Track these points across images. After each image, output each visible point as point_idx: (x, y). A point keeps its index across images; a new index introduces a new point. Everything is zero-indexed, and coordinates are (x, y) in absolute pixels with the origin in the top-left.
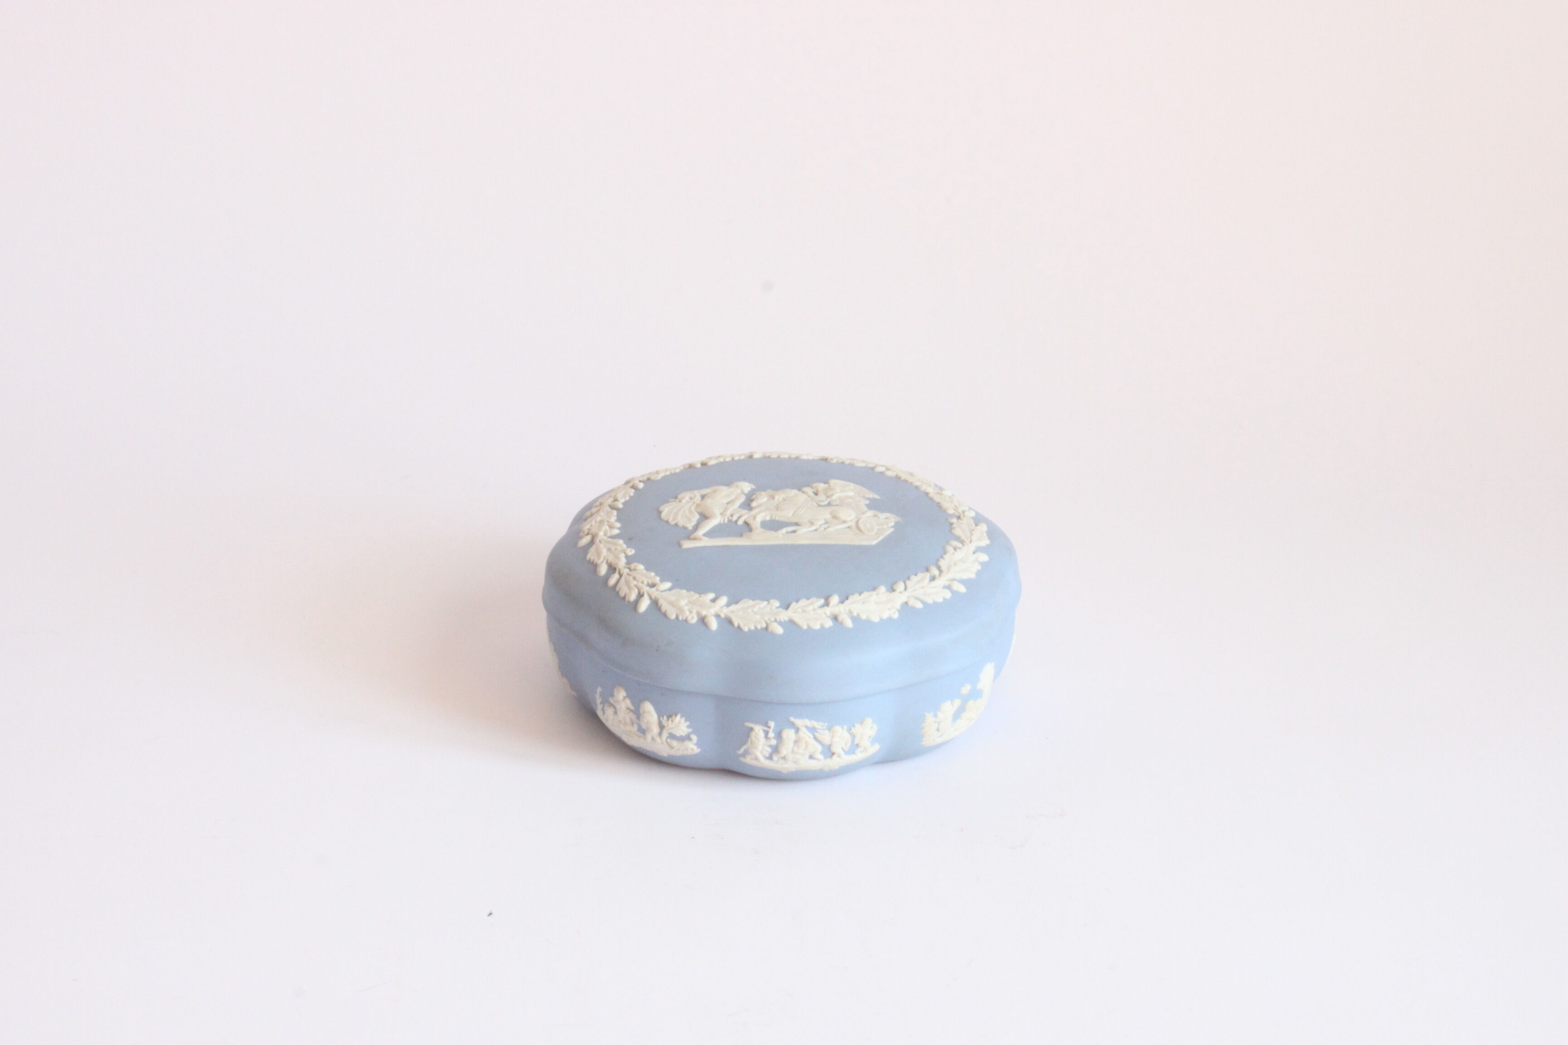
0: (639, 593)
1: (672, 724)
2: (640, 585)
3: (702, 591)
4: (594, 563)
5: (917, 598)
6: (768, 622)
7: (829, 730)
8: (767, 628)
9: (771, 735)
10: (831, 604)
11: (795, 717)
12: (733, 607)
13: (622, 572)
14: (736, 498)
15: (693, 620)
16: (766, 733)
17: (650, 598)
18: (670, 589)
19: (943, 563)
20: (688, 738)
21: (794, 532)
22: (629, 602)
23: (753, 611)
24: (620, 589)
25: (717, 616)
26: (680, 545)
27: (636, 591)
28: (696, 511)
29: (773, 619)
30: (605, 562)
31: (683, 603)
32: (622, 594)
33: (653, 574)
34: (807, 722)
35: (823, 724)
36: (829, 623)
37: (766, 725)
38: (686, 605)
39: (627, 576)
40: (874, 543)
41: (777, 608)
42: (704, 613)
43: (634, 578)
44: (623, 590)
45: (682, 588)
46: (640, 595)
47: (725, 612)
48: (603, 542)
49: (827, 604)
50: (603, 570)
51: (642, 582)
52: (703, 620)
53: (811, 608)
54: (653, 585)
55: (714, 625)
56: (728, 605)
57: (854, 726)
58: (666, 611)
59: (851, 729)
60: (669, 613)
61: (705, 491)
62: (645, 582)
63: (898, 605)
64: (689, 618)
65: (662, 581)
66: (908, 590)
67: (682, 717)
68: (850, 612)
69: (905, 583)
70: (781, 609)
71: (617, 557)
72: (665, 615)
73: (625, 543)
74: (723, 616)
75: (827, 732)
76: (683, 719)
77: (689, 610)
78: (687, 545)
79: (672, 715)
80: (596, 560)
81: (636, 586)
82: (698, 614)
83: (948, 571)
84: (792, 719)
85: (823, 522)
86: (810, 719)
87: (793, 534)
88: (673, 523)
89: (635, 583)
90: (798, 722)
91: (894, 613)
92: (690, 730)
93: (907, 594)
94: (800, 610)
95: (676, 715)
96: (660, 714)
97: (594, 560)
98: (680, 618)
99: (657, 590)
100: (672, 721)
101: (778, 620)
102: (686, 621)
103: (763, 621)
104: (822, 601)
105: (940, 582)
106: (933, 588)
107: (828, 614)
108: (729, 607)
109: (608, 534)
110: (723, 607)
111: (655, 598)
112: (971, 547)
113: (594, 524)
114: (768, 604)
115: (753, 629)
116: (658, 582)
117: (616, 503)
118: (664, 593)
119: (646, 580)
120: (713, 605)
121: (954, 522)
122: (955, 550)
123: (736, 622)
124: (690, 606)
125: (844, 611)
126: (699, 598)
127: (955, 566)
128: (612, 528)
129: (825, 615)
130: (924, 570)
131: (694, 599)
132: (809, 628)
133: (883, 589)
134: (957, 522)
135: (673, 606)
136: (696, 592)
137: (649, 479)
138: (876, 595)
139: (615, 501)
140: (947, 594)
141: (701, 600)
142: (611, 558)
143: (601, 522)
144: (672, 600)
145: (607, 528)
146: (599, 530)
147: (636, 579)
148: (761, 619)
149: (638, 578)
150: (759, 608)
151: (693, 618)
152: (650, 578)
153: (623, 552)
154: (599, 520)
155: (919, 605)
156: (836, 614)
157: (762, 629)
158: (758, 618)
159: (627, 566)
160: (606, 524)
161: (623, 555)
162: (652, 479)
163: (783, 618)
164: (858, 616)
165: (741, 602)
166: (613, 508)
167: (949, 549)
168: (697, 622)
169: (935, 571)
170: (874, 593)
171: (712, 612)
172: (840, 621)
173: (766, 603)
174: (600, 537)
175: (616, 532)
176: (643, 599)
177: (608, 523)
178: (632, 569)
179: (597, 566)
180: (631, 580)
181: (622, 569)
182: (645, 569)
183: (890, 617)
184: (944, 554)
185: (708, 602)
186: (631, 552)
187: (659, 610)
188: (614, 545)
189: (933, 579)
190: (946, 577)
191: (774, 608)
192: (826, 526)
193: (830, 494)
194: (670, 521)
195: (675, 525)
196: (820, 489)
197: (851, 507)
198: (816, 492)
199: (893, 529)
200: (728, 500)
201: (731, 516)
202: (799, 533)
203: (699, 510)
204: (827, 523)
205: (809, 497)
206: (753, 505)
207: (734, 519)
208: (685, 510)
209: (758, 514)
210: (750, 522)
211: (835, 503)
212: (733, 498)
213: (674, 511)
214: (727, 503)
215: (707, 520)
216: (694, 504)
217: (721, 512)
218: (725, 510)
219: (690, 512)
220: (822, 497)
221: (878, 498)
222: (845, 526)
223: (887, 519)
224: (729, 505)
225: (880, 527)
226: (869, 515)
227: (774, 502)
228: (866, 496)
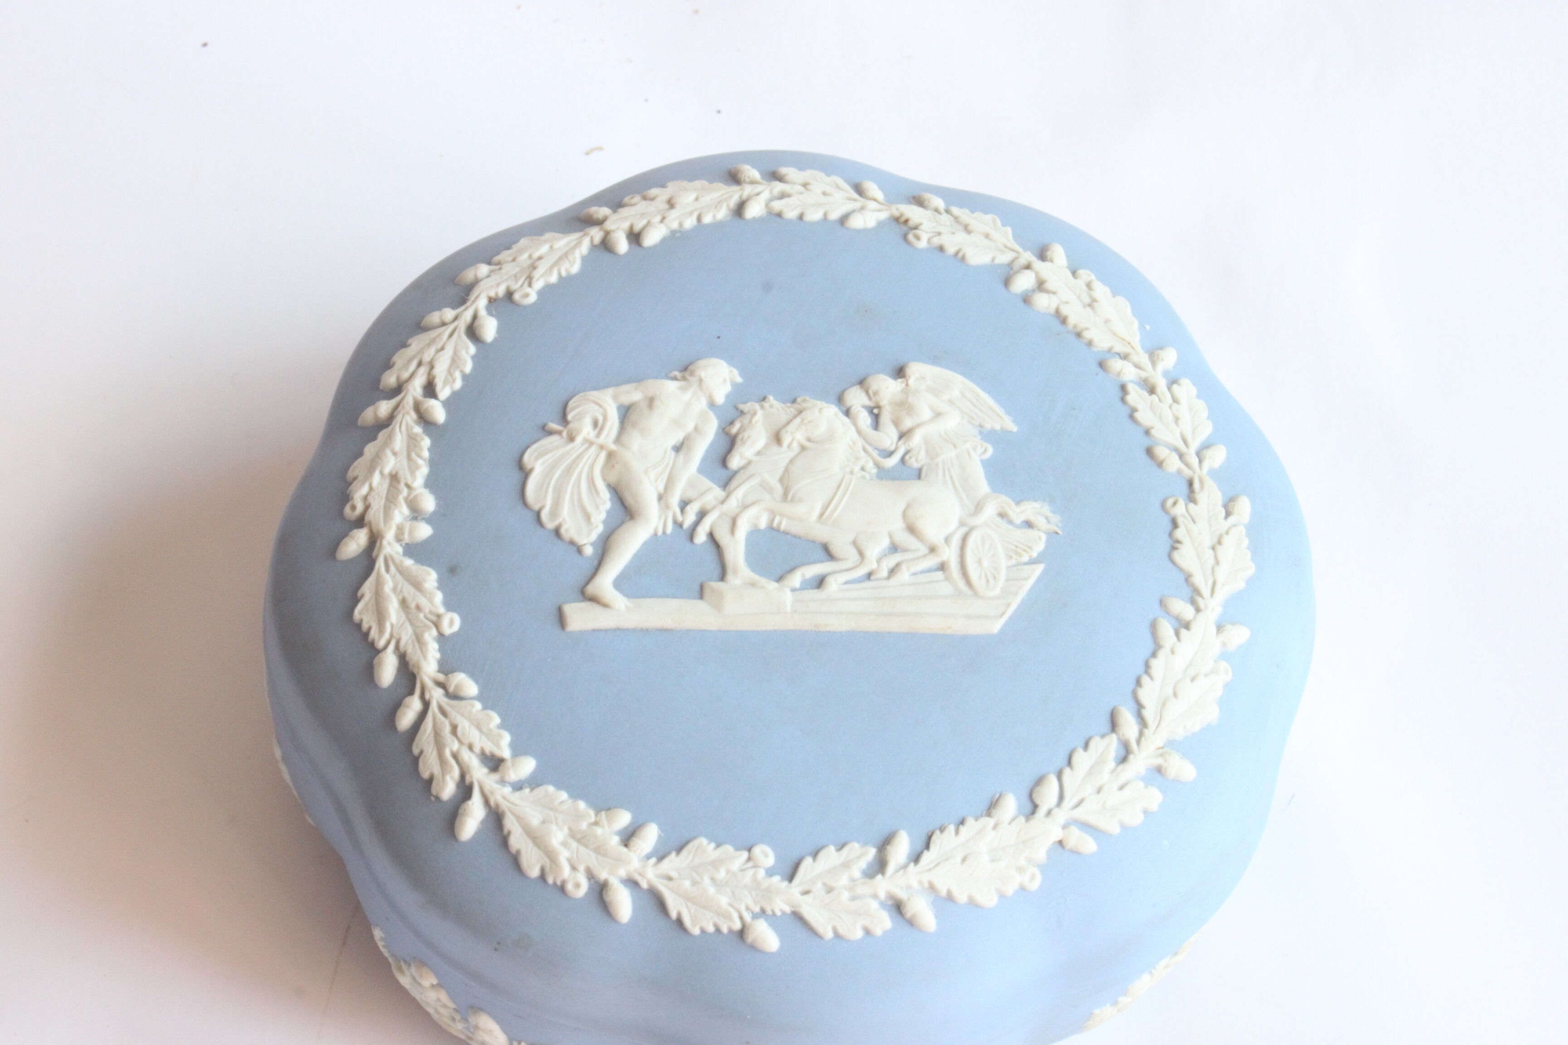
0: (463, 776)
2: (465, 755)
3: (603, 807)
4: (370, 641)
5: (1085, 826)
6: (748, 917)
8: (742, 934)
10: (891, 868)
12: (671, 864)
13: (427, 696)
14: (696, 429)
15: (579, 888)
17: (486, 802)
18: (534, 782)
19: (1149, 694)
21: (820, 582)
22: (437, 798)
23: (713, 879)
24: (421, 752)
25: (632, 883)
26: (561, 620)
27: (456, 773)
28: (604, 480)
29: (757, 909)
30: (392, 647)
31: (557, 837)
32: (425, 772)
33: (495, 720)
36: (884, 922)
38: (564, 844)
39: (440, 716)
40: (996, 627)
41: (770, 872)
42: (603, 875)
43: (454, 729)
44: (430, 765)
45: (559, 786)
46: (465, 791)
47: (651, 876)
48: (392, 568)
49: (880, 865)
50: (388, 671)
51: (471, 748)
52: (600, 893)
53: (844, 879)
54: (495, 763)
55: (623, 903)
56: (660, 854)
58: (518, 851)
60: (525, 861)
61: (633, 395)
62: (477, 749)
64: (570, 887)
65: (518, 750)
66: (1064, 802)
68: (932, 888)
69: (1059, 775)
70: (777, 879)
71: (419, 640)
72: (515, 860)
73: (442, 586)
74: (644, 885)
77: (569, 861)
78: (579, 618)
80: (373, 635)
81: (455, 756)
82: (590, 875)
83: (1159, 724)
85: (885, 543)
87: (814, 594)
88: (550, 525)
89: (455, 746)
91: (1033, 877)
93: (1062, 815)
94: (819, 886)
97: (370, 629)
98: (550, 881)
99: (502, 782)
101: (769, 912)
102: (562, 889)
103: (735, 916)
104: (872, 852)
105: (1140, 762)
106: (1121, 788)
107: (882, 895)
108: (661, 858)
109: (406, 538)
110: (648, 857)
111: (497, 806)
112: (1213, 607)
113: (376, 478)
114: (749, 859)
115: (711, 929)
116: (506, 753)
117: (432, 402)
118: (518, 794)
119: (481, 742)
120: (625, 850)
121: (1180, 510)
122: (1177, 634)
123: (674, 906)
124: (574, 845)
125: (920, 883)
126: (596, 823)
127: (1175, 695)
128: (416, 513)
129: (875, 896)
130: (1105, 725)
131: (584, 826)
132: (837, 935)
133: (1010, 805)
134: (1186, 506)
135: (536, 839)
136: (591, 804)
137: (509, 294)
138: (995, 827)
139: (430, 390)
140: (1154, 798)
141: (599, 831)
142: (407, 636)
143: (394, 478)
144: (535, 821)
145: (406, 510)
146: (387, 513)
147: (459, 733)
148: (731, 905)
149: (464, 726)
150: (728, 872)
151: (577, 886)
152: (488, 735)
153: (434, 618)
154: (390, 464)
155: (1089, 845)
156: (902, 895)
157: (731, 931)
158: (724, 901)
159: (441, 677)
160: (405, 491)
161: (434, 632)
162: (517, 297)
163: (780, 906)
164: (950, 897)
165: (690, 846)
166: (424, 419)
167: (1166, 629)
168: (586, 894)
169: (1129, 727)
170: (991, 822)
171: (622, 873)
172: (908, 915)
173: (745, 854)
174: (390, 547)
175: (424, 531)
176: (470, 803)
177: (408, 486)
178: (451, 689)
179: (375, 651)
180: (447, 729)
181: (429, 683)
182: (480, 698)
183: (1022, 888)
184: (1154, 655)
185: (615, 840)
186: (452, 623)
187: (504, 841)
188: (418, 586)
189: (1125, 755)
190: (1155, 740)
191: (762, 873)
192: (891, 561)
193: (907, 423)
194: (544, 515)
195: (557, 532)
196: (884, 403)
197: (951, 477)
198: (875, 411)
199: (1040, 568)
200: (677, 437)
201: (684, 505)
202: (833, 585)
203: (613, 478)
204: (894, 548)
205: (859, 432)
206: (735, 462)
207: (690, 518)
208: (581, 472)
209: (745, 507)
210: (723, 537)
211: (917, 460)
212: (690, 427)
213: (556, 476)
214: (678, 449)
215: (631, 523)
216: (602, 447)
217: (661, 488)
218: (670, 483)
219: (591, 482)
220: (888, 436)
221: (1014, 428)
222: (933, 561)
223: (1029, 524)
224: (681, 456)
225: (1013, 562)
226: (990, 511)
227: (782, 456)
228: (988, 426)
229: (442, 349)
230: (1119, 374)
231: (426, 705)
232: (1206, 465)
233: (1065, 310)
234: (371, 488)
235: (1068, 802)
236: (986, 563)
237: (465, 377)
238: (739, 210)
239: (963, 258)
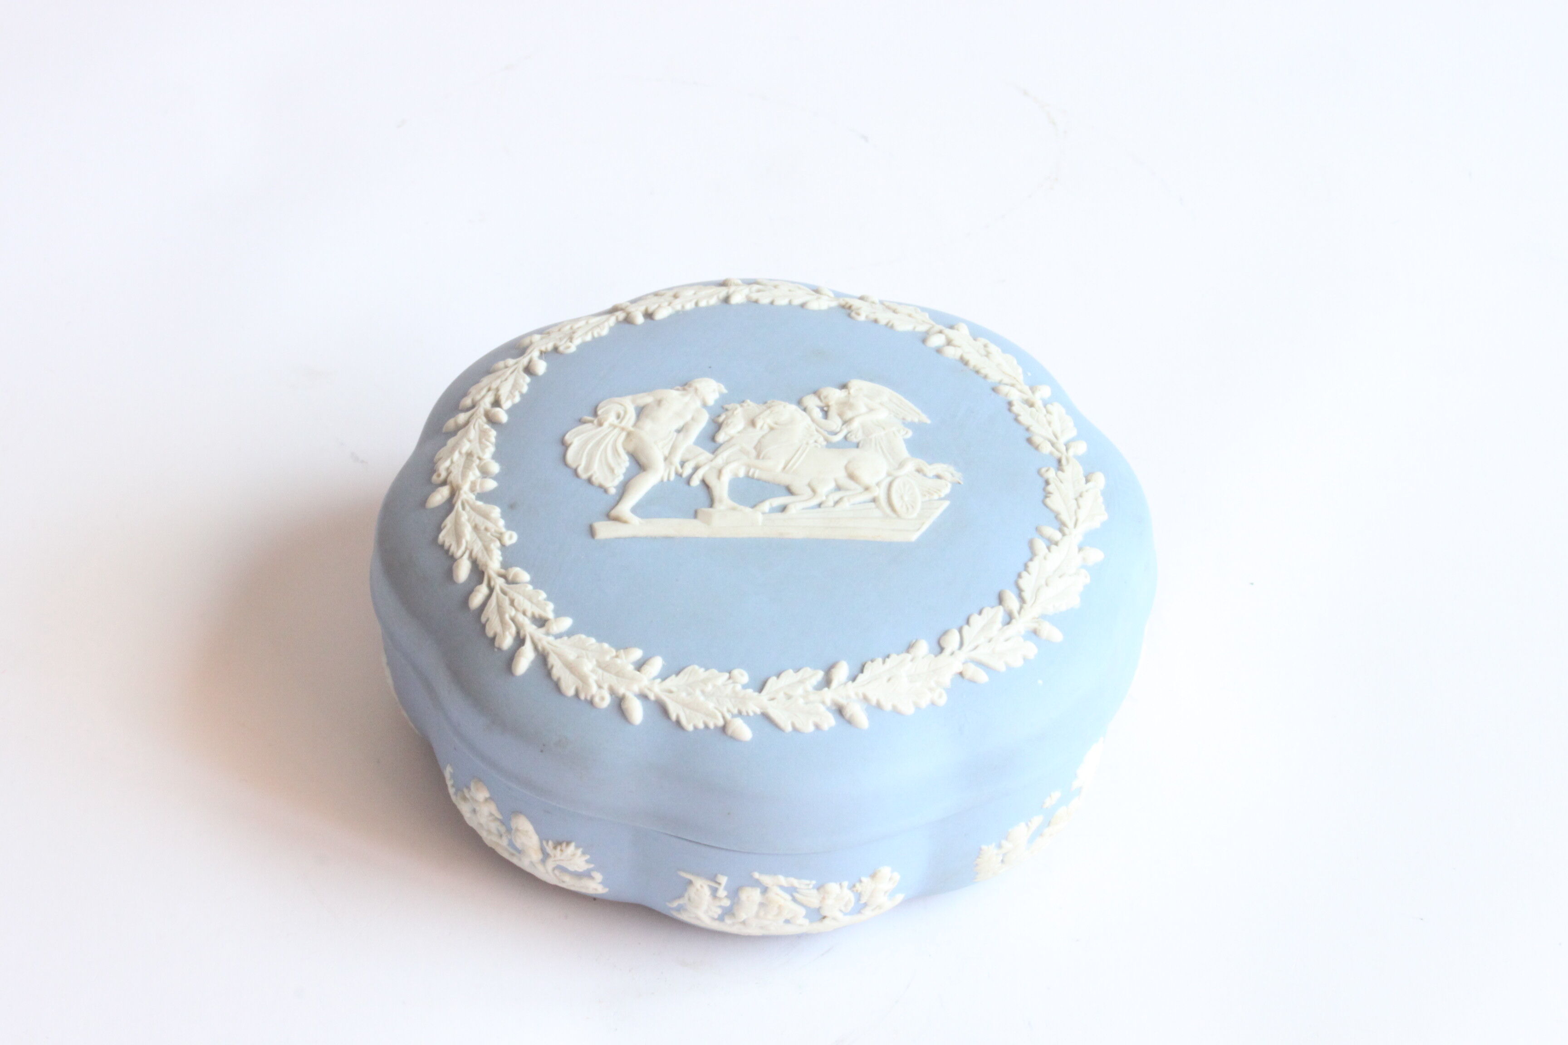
0: (518, 633)
1: (561, 855)
2: (521, 618)
3: (622, 646)
4: (450, 553)
5: (979, 664)
6: (728, 716)
7: (818, 889)
8: (724, 729)
9: (722, 893)
10: (834, 684)
11: (761, 872)
12: (672, 682)
13: (492, 584)
14: (693, 419)
15: (605, 701)
16: (714, 891)
17: (536, 648)
18: (570, 633)
19: (1026, 582)
20: (587, 875)
21: (784, 509)
22: (499, 649)
23: (703, 692)
24: (488, 620)
25: (643, 697)
26: (592, 532)
27: (513, 630)
28: (625, 449)
29: (735, 711)
30: (466, 556)
31: (588, 666)
32: (490, 634)
33: (543, 595)
34: (782, 880)
35: (808, 882)
36: (830, 721)
37: (714, 879)
38: (593, 671)
39: (502, 595)
40: (914, 537)
41: (745, 687)
42: (622, 691)
43: (512, 602)
44: (494, 626)
45: (589, 634)
46: (520, 641)
47: (657, 690)
48: (467, 508)
49: (827, 682)
50: (463, 571)
51: (524, 613)
52: (619, 704)
53: (800, 691)
54: (541, 622)
55: (637, 711)
56: (664, 676)
57: (860, 881)
58: (559, 679)
59: (854, 886)
60: (563, 685)
61: (647, 399)
62: (529, 614)
63: (947, 678)
64: (597, 700)
65: (558, 614)
66: (964, 648)
67: (577, 847)
68: (865, 698)
69: (960, 631)
70: (750, 691)
71: (487, 549)
72: (557, 686)
73: (504, 516)
74: (652, 697)
75: (815, 892)
76: (579, 852)
77: (596, 682)
78: (605, 530)
79: (563, 842)
80: (453, 549)
81: (513, 620)
82: (612, 692)
83: (1035, 602)
84: (756, 875)
85: (832, 485)
86: (787, 875)
87: (780, 516)
88: (584, 476)
89: (513, 612)
90: (766, 880)
91: (940, 696)
92: (592, 866)
93: (963, 655)
94: (781, 695)
95: (568, 843)
96: (543, 838)
97: (450, 546)
98: (582, 697)
99: (548, 634)
100: (561, 850)
101: (744, 713)
102: (591, 702)
103: (719, 716)
104: (820, 674)
105: (1021, 625)
106: (1007, 640)
107: (829, 702)
108: (664, 679)
109: (478, 489)
110: (655, 678)
111: (544, 649)
112: (1075, 536)
113: (456, 456)
114: (730, 678)
115: (701, 726)
116: (550, 615)
117: (498, 409)
118: (559, 640)
119: (530, 609)
120: (638, 673)
121: (1051, 474)
122: (1049, 548)
123: (674, 710)
124: (600, 671)
125: (857, 694)
126: (617, 656)
127: (1047, 585)
128: (485, 473)
129: (823, 703)
130: (995, 601)
131: (608, 658)
132: (795, 729)
133: (923, 647)
134: (1056, 474)
135: (571, 668)
136: (612, 644)
137: (556, 349)
138: (912, 660)
139: (497, 403)
140: (1031, 650)
141: (619, 661)
142: (478, 548)
143: (469, 455)
144: (571, 656)
145: (477, 473)
146: (464, 475)
147: (516, 603)
148: (716, 708)
149: (519, 599)
150: (714, 686)
151: (602, 699)
152: (538, 604)
153: (498, 535)
154: (466, 447)
155: (982, 677)
156: (843, 701)
157: (716, 727)
158: (711, 705)
159: (503, 571)
160: (477, 461)
161: (498, 544)
162: (561, 349)
163: (753, 708)
164: (879, 706)
165: (686, 670)
166: (492, 421)
167: (1040, 545)
168: (609, 706)
169: (1012, 602)
170: (909, 657)
171: (636, 688)
172: (848, 715)
173: (727, 675)
174: (466, 494)
175: (491, 485)
176: (523, 648)
177: (480, 458)
178: (510, 578)
179: (452, 560)
180: (507, 602)
181: (493, 575)
182: (532, 582)
183: (933, 704)
184: (1031, 560)
185: (631, 668)
186: (511, 538)
187: (549, 674)
188: (486, 516)
189: (1010, 618)
190: (1031, 613)
191: (739, 687)
192: (837, 496)
193: (849, 415)
194: (580, 470)
195: (589, 481)
196: (832, 403)
197: (881, 448)
198: (825, 409)
199: (947, 503)
200: (679, 424)
201: (683, 464)
202: (793, 510)
203: (631, 448)
204: (838, 488)
205: (813, 420)
206: (721, 437)
207: (687, 471)
208: (607, 445)
209: (727, 463)
210: (712, 481)
211: (856, 437)
212: (688, 417)
213: (589, 446)
214: (679, 431)
215: (643, 474)
216: (623, 429)
217: (667, 453)
218: (673, 449)
219: (615, 451)
220: (835, 423)
221: (929, 422)
222: (867, 496)
223: (938, 477)
224: (681, 435)
225: (927, 498)
226: (910, 467)
227: (756, 434)
228: (909, 419)
229: (506, 379)
230: (1006, 395)
231: (491, 589)
232: (1071, 452)
233: (967, 357)
234: (452, 462)
235: (966, 648)
236: (906, 498)
237: (522, 395)
238: (726, 300)
239: (892, 327)
